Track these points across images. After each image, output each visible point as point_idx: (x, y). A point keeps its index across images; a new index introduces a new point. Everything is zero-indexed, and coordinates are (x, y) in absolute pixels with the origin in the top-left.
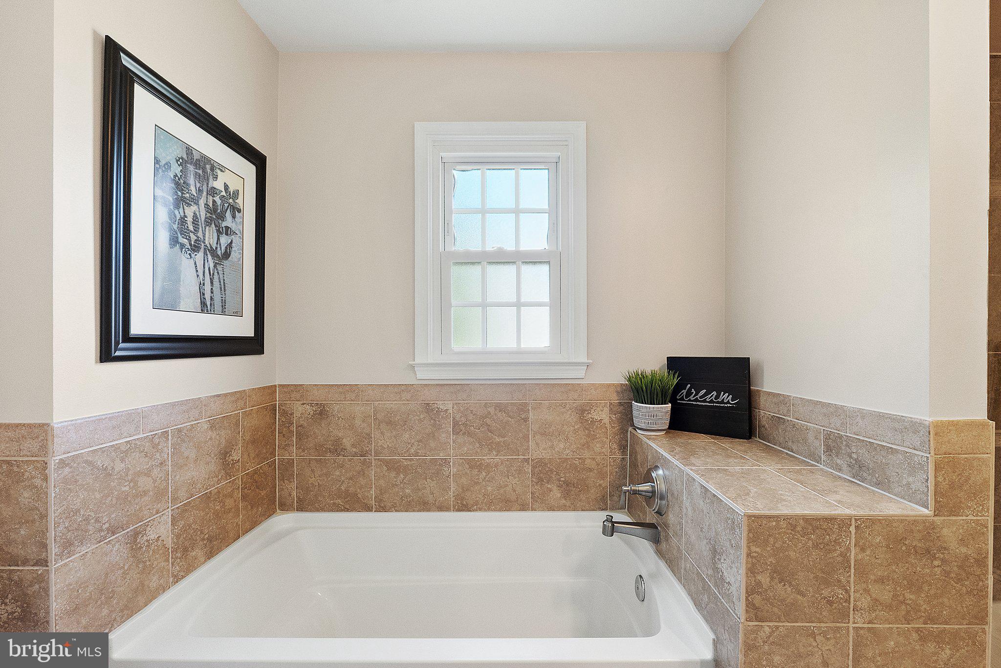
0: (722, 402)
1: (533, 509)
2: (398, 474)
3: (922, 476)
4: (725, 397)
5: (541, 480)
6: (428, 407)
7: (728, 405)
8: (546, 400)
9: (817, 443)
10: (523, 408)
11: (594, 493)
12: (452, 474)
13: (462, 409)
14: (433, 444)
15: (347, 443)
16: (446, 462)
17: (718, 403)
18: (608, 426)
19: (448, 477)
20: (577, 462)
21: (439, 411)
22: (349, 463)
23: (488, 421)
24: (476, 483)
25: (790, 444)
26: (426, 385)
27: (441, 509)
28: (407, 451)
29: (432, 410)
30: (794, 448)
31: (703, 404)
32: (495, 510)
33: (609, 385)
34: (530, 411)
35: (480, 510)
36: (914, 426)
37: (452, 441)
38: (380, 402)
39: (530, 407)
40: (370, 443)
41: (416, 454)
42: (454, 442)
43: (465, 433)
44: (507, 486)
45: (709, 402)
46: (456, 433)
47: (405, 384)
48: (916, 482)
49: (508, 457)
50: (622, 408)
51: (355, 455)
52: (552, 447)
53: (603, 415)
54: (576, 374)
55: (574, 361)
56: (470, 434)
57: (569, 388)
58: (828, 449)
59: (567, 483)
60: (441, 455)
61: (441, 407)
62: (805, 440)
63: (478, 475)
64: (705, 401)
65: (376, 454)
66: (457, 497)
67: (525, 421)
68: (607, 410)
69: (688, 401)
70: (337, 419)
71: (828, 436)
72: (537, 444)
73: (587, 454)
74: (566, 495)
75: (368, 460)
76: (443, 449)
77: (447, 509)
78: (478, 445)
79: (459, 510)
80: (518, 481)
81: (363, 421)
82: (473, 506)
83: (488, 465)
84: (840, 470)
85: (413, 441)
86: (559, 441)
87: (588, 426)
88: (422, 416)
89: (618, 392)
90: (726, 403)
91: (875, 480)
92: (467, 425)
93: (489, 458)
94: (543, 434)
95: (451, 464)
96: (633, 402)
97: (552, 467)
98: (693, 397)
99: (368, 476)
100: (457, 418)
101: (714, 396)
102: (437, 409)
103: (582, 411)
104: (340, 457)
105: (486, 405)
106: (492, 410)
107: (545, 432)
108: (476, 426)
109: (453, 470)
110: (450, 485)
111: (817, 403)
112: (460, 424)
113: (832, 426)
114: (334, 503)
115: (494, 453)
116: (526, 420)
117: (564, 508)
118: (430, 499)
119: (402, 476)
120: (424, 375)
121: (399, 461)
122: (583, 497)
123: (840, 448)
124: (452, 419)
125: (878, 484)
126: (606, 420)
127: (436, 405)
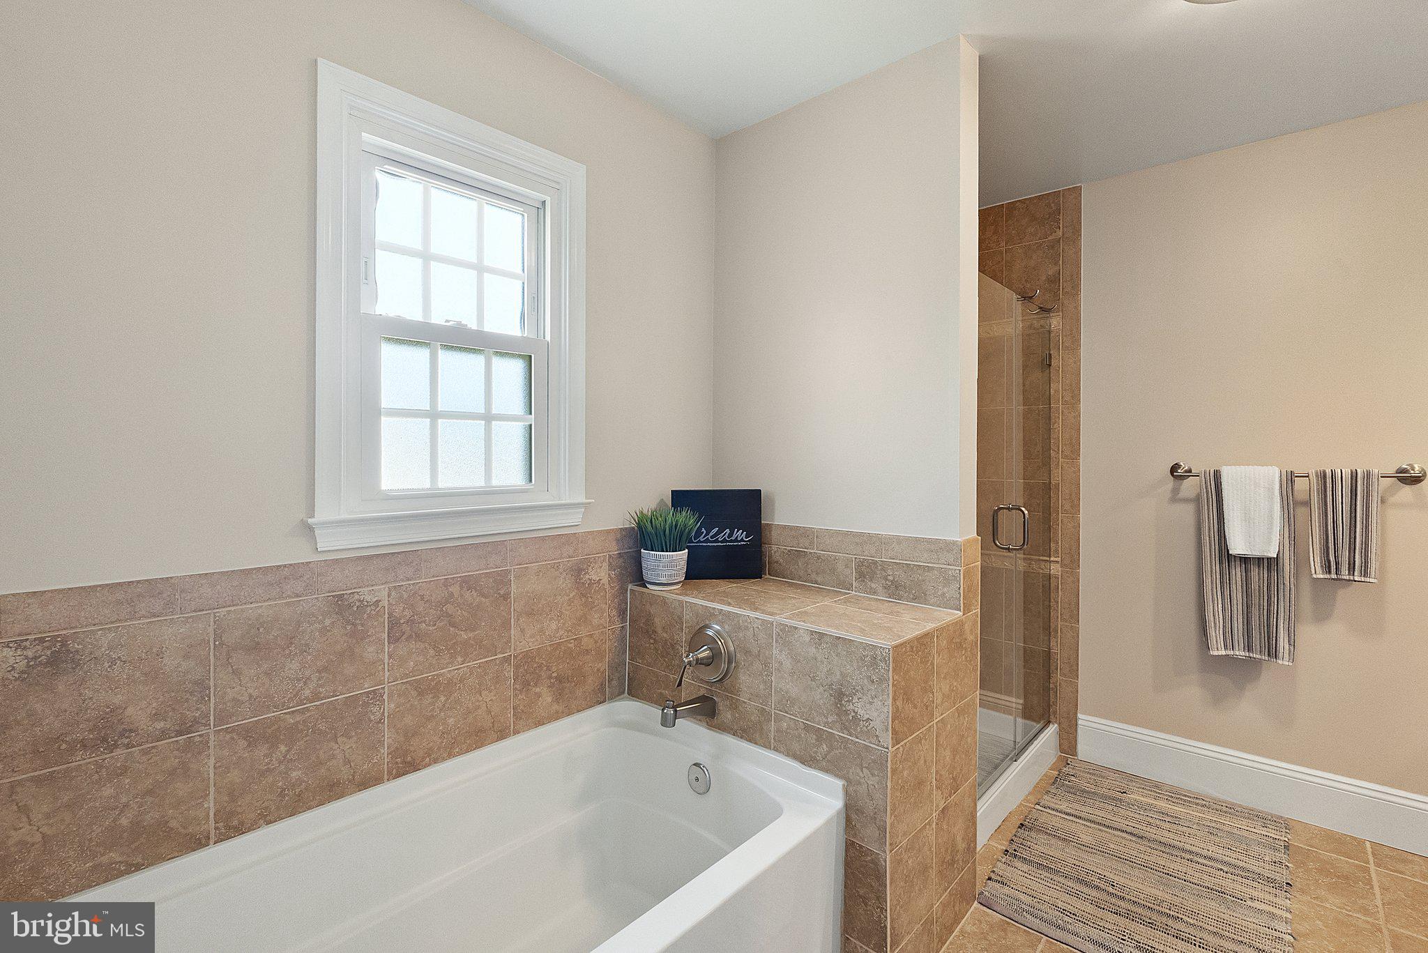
0: (736, 541)
1: (516, 732)
2: (274, 746)
3: (955, 586)
4: (739, 534)
5: (526, 684)
6: (341, 604)
7: (742, 543)
8: (534, 563)
9: (848, 571)
10: (502, 579)
11: (591, 683)
12: (386, 714)
13: (405, 596)
14: (349, 670)
15: (138, 715)
16: (376, 696)
17: (731, 541)
18: (607, 586)
19: (380, 722)
20: (572, 645)
21: (362, 605)
22: (144, 758)
23: (449, 608)
24: (429, 719)
25: (814, 576)
26: (336, 561)
27: (365, 783)
28: (297, 694)
29: (350, 606)
30: (819, 579)
31: (714, 544)
32: (460, 754)
33: (608, 532)
34: (512, 582)
35: (436, 761)
36: (948, 546)
37: (386, 656)
38: (232, 608)
39: (512, 576)
40: (204, 699)
41: (316, 696)
42: (390, 657)
43: (411, 636)
44: (479, 707)
45: (721, 542)
46: (393, 640)
47: (291, 565)
48: (951, 591)
49: (479, 661)
50: (621, 560)
51: (164, 734)
52: (542, 631)
53: (602, 574)
54: (571, 521)
55: (568, 501)
56: (418, 637)
57: (564, 540)
58: (861, 576)
59: (560, 679)
60: (366, 686)
61: (368, 598)
62: (833, 570)
63: (433, 704)
64: (716, 541)
65: (220, 720)
66: (394, 753)
67: (505, 599)
68: (605, 565)
69: (696, 543)
70: (106, 665)
71: (860, 564)
72: (522, 631)
73: (583, 631)
74: (559, 696)
75: (197, 739)
76: (371, 675)
77: (378, 781)
78: (432, 652)
79: (399, 775)
80: (495, 696)
81: (186, 657)
82: (424, 759)
83: (450, 682)
84: (875, 593)
85: (307, 673)
86: (551, 619)
87: (584, 589)
88: (328, 622)
89: (617, 540)
90: (740, 541)
91: (912, 596)
92: (413, 622)
93: (450, 670)
94: (530, 614)
95: (385, 697)
96: (642, 550)
97: (541, 661)
98: (704, 537)
99: (199, 772)
100: (397, 612)
101: (727, 534)
102: (357, 604)
103: (578, 571)
104: (118, 752)
105: (446, 584)
106: (455, 589)
107: (533, 610)
108: (430, 621)
109: (389, 706)
110: (384, 736)
111: (847, 534)
112: (402, 622)
113: (866, 553)
114: (95, 867)
115: (460, 659)
116: (506, 597)
117: (556, 717)
118: (345, 773)
119: (283, 748)
120: (331, 543)
121: (278, 719)
122: (579, 692)
123: (875, 573)
124: (386, 616)
125: (915, 599)
126: (605, 580)
127: (357, 597)
